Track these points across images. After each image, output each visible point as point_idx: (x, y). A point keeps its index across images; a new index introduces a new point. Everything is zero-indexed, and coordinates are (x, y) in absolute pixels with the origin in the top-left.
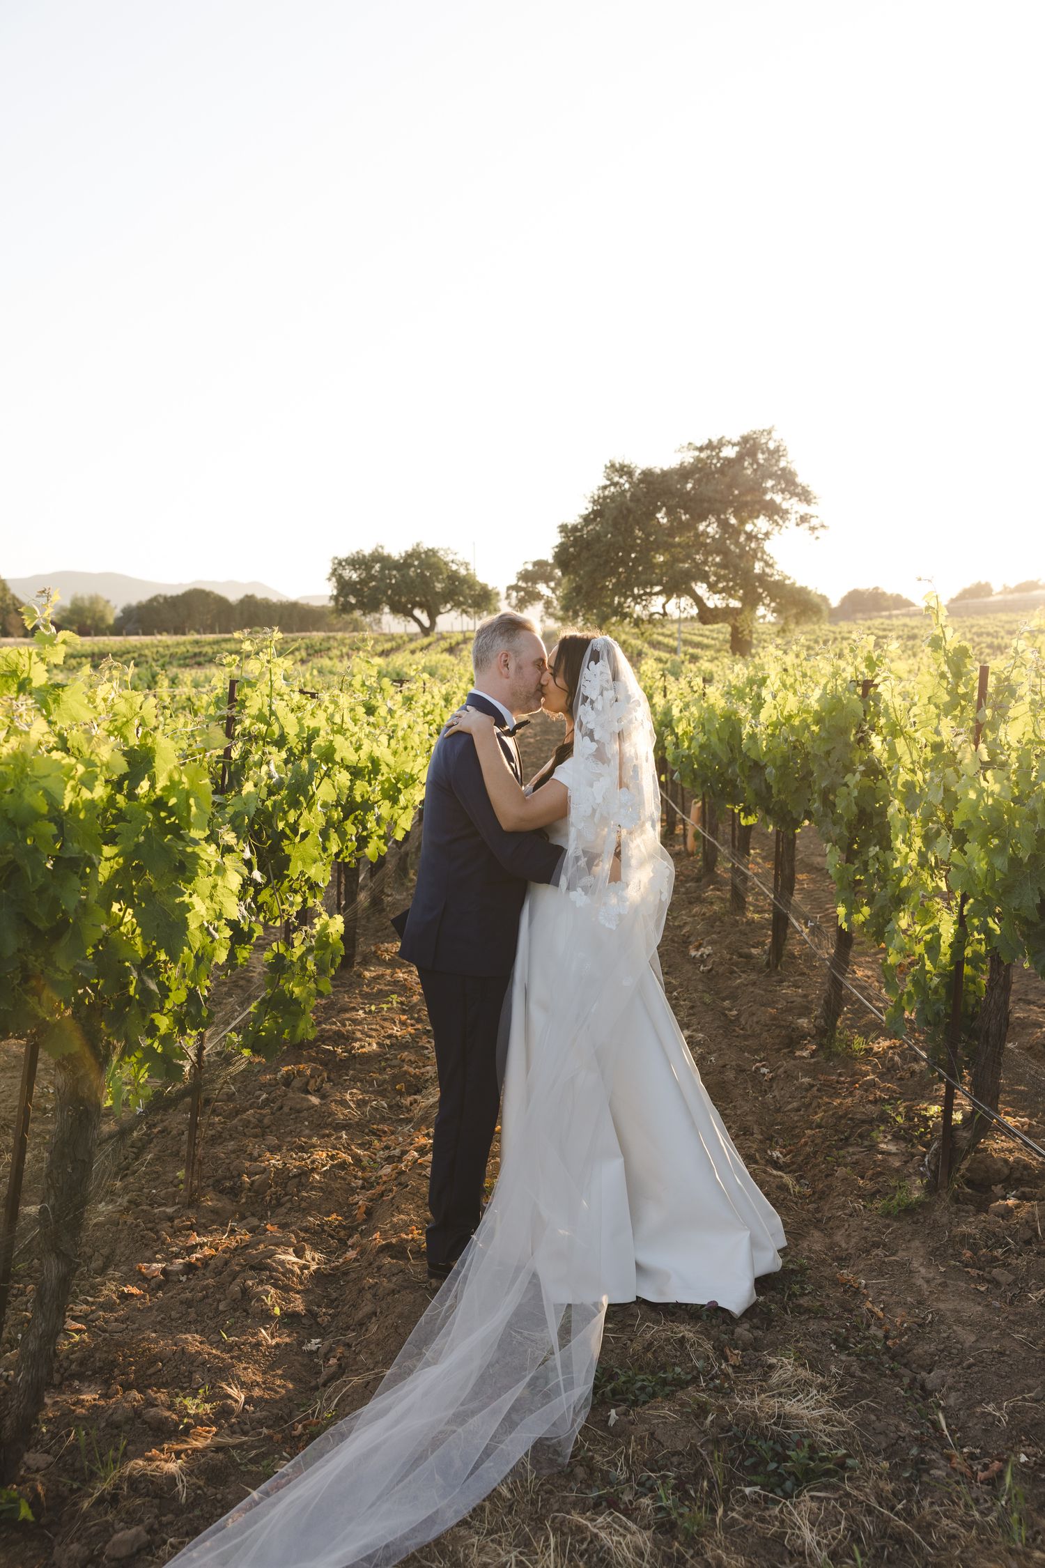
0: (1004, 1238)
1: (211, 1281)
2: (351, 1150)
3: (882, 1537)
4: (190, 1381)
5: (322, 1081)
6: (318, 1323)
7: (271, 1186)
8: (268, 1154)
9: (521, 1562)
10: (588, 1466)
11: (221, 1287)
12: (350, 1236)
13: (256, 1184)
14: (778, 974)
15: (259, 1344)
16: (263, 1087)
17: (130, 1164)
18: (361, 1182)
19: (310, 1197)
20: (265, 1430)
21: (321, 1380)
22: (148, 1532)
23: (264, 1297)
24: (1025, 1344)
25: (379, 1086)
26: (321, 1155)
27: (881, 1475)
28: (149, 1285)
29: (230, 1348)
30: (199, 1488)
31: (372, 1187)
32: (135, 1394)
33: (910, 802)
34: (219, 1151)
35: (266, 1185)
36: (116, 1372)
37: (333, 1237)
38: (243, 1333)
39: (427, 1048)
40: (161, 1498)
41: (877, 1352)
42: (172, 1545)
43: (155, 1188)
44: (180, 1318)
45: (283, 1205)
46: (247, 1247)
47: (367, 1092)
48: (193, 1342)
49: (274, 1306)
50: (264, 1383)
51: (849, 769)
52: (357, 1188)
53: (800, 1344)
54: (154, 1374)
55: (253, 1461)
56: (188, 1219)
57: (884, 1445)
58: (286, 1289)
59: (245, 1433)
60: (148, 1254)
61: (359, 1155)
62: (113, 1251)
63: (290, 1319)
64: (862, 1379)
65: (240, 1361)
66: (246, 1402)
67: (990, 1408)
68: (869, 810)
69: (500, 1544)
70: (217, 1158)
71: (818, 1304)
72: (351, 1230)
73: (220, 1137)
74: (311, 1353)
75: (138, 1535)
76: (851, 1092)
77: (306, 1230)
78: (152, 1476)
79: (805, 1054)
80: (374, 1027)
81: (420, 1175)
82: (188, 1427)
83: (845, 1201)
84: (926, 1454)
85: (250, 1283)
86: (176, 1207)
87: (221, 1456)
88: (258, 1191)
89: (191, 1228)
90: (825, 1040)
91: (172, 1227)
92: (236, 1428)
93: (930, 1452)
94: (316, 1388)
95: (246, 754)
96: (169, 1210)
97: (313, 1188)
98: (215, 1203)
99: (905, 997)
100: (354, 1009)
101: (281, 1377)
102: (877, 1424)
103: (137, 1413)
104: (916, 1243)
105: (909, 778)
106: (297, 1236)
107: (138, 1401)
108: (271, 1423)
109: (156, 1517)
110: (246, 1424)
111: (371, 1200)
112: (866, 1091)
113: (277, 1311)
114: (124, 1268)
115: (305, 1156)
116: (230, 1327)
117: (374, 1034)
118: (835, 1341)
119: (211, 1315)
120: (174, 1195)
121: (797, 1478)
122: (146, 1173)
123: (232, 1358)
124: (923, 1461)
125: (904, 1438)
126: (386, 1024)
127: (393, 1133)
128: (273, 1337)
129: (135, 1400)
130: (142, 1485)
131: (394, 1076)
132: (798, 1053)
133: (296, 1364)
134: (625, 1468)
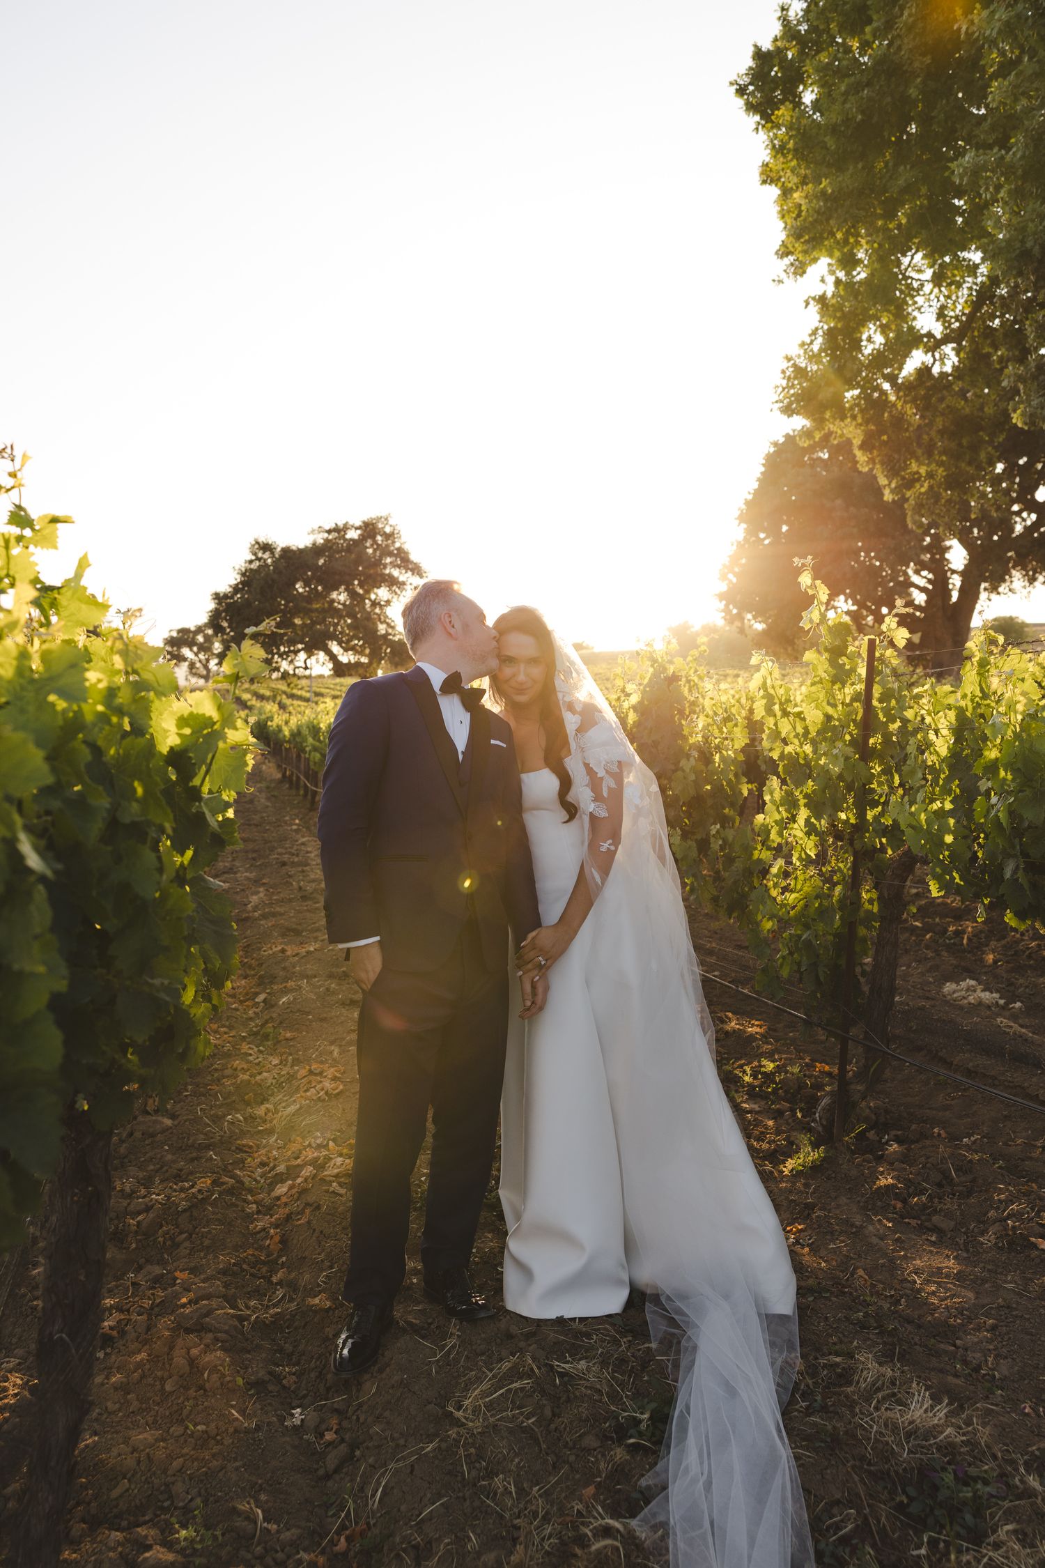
0: (919, 1183)
1: (143, 1355)
6: (284, 1387)
7: (161, 1226)
13: (143, 1225)
19: (209, 1232)
23: (221, 1368)
25: (224, 1099)
35: (155, 1225)
39: (251, 1055)
44: (119, 1410)
45: (181, 1245)
54: (121, 1496)
61: (239, 1177)
63: (257, 1389)
81: (327, 1191)
88: (147, 1233)
97: (209, 1222)
104: (843, 1200)
107: (122, 1545)
108: (306, 1542)
113: (240, 1381)
115: (187, 1185)
119: (157, 1399)
129: (119, 1544)
133: (289, 1448)
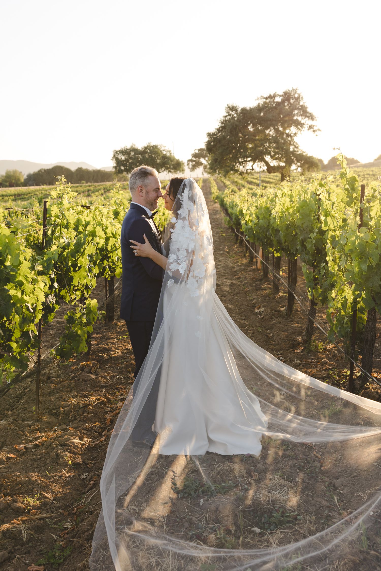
1: (44, 451)
2: (107, 396)
3: (309, 547)
4: (32, 492)
5: (97, 368)
6: (87, 467)
7: (72, 412)
8: (72, 399)
9: (158, 561)
10: (189, 522)
11: (48, 454)
12: (103, 431)
13: (66, 411)
14: (291, 318)
15: (61, 476)
16: (72, 371)
17: (15, 405)
18: (110, 409)
19: (87, 416)
20: (61, 511)
21: (86, 490)
22: (9, 553)
23: (65, 457)
24: (378, 467)
25: (120, 370)
26: (93, 399)
27: (311, 522)
28: (19, 453)
29: (49, 478)
30: (32, 535)
31: (114, 411)
32: (9, 498)
33: (334, 244)
34: (52, 398)
35: (70, 411)
36: (3, 489)
37: (96, 432)
38: (56, 472)
40: (16, 539)
41: (316, 472)
42: (18, 558)
43: (24, 414)
44: (31, 466)
45: (77, 419)
46: (60, 437)
47: (116, 372)
48: (34, 476)
49: (69, 460)
50: (62, 492)
51: (312, 231)
52: (108, 411)
53: (284, 470)
54: (18, 489)
55: (55, 523)
56: (37, 426)
57: (314, 510)
58: (75, 453)
59: (52, 512)
60: (20, 441)
61: (110, 398)
62: (5, 441)
63: (76, 466)
64: (308, 483)
65: (53, 483)
66: (54, 500)
67: (360, 493)
68: (320, 248)
69: (150, 554)
70: (50, 401)
71: (293, 453)
72: (104, 429)
73: (53, 392)
74: (84, 479)
75: (4, 555)
76: (316, 366)
77: (85, 429)
78: (12, 531)
79: (299, 351)
80: (120, 345)
82: (29, 510)
83: (309, 411)
84: (331, 513)
85: (59, 451)
86: (32, 422)
87: (42, 522)
88: (66, 414)
89: (38, 430)
90: (307, 345)
91: (30, 430)
92: (49, 510)
93: (333, 512)
94: (85, 493)
95: (53, 232)
96: (30, 423)
97: (88, 413)
98: (49, 419)
99: (334, 326)
100: (113, 338)
101: (70, 489)
102: (312, 502)
103: (9, 505)
105: (333, 234)
106: (81, 432)
107: (10, 500)
108: (64, 508)
109: (13, 547)
110: (53, 508)
111: (113, 416)
112: (323, 365)
113: (70, 462)
114: (10, 447)
115: (87, 399)
116: (50, 470)
117: (120, 348)
118: (299, 468)
119: (43, 465)
120: (32, 416)
121: (276, 525)
122: (21, 408)
123: (50, 482)
124: (330, 516)
125: (323, 507)
126: (126, 344)
127: (125, 389)
128: (68, 473)
129: (8, 500)
130: (8, 534)
131: (127, 365)
132: (296, 351)
133: (77, 484)
134: (205, 522)
